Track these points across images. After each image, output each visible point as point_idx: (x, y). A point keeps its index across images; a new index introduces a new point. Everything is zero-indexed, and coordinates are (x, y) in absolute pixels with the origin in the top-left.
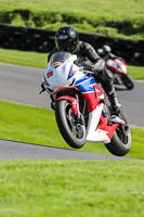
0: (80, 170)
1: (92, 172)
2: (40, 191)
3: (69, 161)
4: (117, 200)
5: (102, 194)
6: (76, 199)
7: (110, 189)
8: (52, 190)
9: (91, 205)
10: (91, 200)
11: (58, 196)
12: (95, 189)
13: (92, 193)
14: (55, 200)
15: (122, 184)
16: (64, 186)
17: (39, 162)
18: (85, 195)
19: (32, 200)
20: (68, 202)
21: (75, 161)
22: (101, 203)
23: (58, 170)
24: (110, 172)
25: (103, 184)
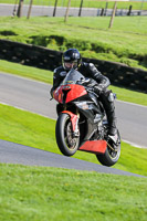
0: (96, 181)
1: (107, 185)
2: (59, 196)
3: (87, 172)
4: (126, 211)
5: (113, 204)
6: (90, 206)
7: (120, 200)
8: (70, 196)
9: (102, 213)
10: (103, 209)
11: (75, 202)
12: (108, 199)
13: (105, 203)
14: (72, 205)
15: (131, 197)
16: (81, 193)
17: (60, 171)
18: (98, 204)
19: (52, 204)
20: (83, 208)
21: (92, 172)
22: (112, 212)
23: (77, 179)
24: (121, 185)
25: (114, 195)
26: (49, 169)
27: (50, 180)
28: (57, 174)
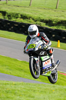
0: (23, 87)
1: (29, 89)
3: (19, 83)
5: (32, 99)
7: (36, 97)
8: (9, 95)
11: (12, 98)
12: (29, 96)
15: (42, 95)
16: (15, 94)
17: (5, 82)
18: (24, 99)
21: (21, 82)
23: (13, 86)
24: (37, 89)
25: (33, 94)
28: (3, 84)
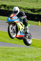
0: (18, 50)
1: (21, 51)
2: (6, 55)
3: (15, 47)
4: (28, 59)
5: (23, 57)
6: (16, 58)
7: (26, 55)
8: (9, 55)
9: (20, 60)
10: (20, 58)
11: (11, 57)
12: (22, 55)
13: (21, 57)
14: (10, 58)
15: (30, 54)
16: (13, 54)
19: (4, 58)
20: (14, 59)
21: (17, 47)
22: (23, 59)
23: (12, 50)
25: (24, 54)
26: (2, 47)
27: (3, 51)
28: (5, 49)
